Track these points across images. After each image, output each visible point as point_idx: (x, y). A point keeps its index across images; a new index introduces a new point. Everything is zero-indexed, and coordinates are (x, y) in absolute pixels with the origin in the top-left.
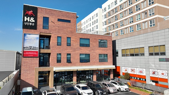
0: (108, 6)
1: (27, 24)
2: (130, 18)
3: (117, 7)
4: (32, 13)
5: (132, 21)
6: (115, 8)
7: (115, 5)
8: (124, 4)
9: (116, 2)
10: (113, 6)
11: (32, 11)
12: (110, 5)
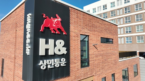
0: (93, 9)
1: (47, 65)
2: (127, 27)
3: (107, 12)
4: (60, 26)
5: (130, 32)
6: (104, 14)
7: (104, 9)
8: (118, 11)
9: (105, 7)
10: (101, 10)
11: (60, 20)
12: (95, 9)
